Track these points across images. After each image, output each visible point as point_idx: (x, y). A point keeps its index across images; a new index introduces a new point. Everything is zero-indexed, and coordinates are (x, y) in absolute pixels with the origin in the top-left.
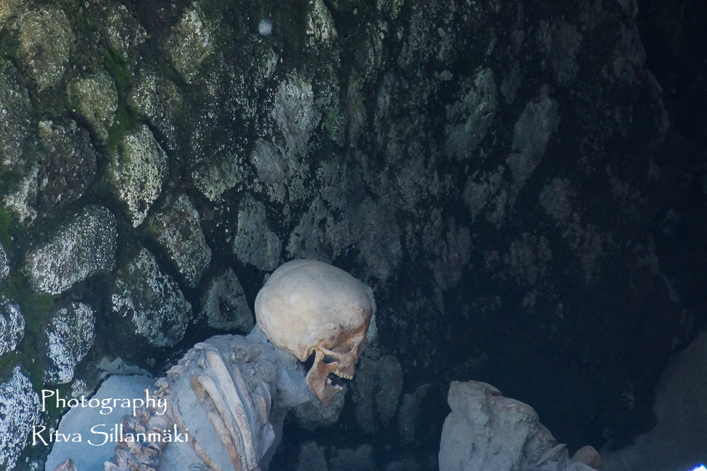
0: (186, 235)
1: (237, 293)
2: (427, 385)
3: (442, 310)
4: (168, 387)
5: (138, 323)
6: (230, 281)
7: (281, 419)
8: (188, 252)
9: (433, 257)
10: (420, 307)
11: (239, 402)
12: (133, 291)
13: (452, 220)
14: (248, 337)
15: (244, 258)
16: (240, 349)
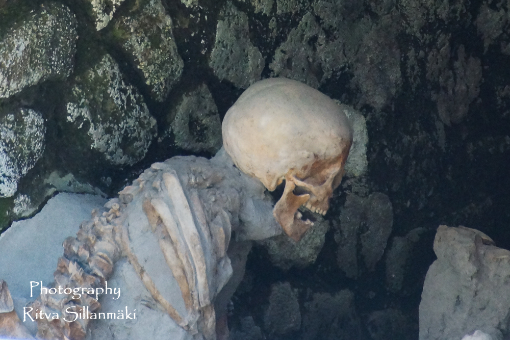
0: (155, 42)
1: (210, 111)
2: (420, 229)
3: (443, 147)
4: (119, 209)
5: (94, 136)
6: (203, 97)
7: (245, 254)
8: (157, 62)
9: (437, 88)
10: (418, 142)
11: (195, 231)
12: (90, 101)
13: (462, 49)
14: (213, 159)
15: (221, 74)
16: (201, 173)
